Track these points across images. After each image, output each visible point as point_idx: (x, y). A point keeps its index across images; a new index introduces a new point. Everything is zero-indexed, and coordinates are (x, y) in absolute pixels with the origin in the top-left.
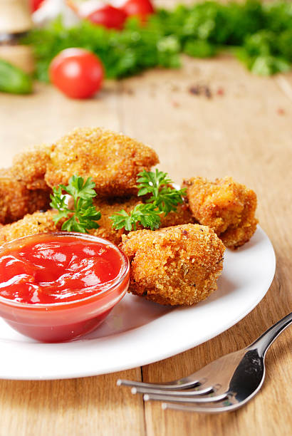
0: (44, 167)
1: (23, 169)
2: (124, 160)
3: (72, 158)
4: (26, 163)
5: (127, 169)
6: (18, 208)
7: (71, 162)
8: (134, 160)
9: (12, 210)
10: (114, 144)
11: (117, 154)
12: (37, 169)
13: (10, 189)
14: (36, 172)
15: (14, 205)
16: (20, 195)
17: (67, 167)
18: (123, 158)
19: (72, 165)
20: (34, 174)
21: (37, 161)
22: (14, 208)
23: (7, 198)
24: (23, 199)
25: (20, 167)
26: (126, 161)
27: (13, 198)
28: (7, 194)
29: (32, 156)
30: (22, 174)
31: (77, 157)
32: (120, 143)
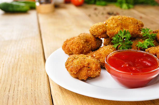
0: (106, 29)
1: (98, 31)
2: (135, 25)
3: (116, 25)
4: (99, 29)
5: (136, 28)
6: (94, 45)
7: (116, 27)
8: (138, 24)
9: (92, 46)
10: (130, 20)
11: (131, 23)
12: (103, 30)
13: (91, 39)
14: (103, 31)
15: (93, 45)
16: (94, 41)
17: (115, 29)
18: (134, 24)
19: (117, 28)
20: (102, 32)
21: (103, 28)
22: (93, 46)
23: (90, 42)
24: (95, 42)
25: (96, 30)
26: (136, 25)
27: (92, 42)
28: (90, 41)
29: (101, 26)
30: (96, 33)
31: (118, 25)
32: (131, 20)
